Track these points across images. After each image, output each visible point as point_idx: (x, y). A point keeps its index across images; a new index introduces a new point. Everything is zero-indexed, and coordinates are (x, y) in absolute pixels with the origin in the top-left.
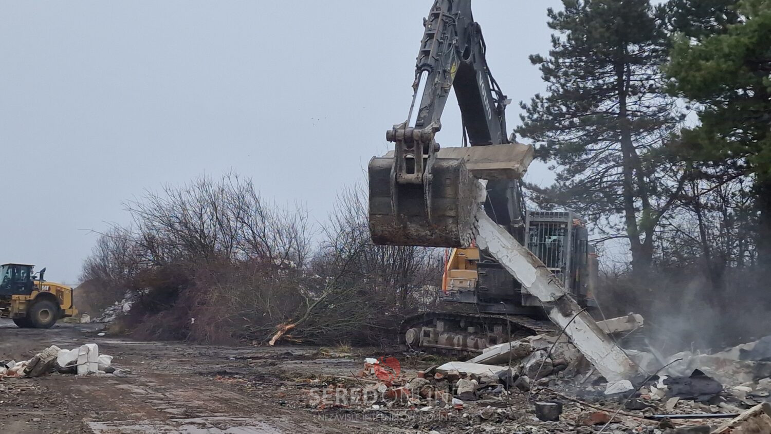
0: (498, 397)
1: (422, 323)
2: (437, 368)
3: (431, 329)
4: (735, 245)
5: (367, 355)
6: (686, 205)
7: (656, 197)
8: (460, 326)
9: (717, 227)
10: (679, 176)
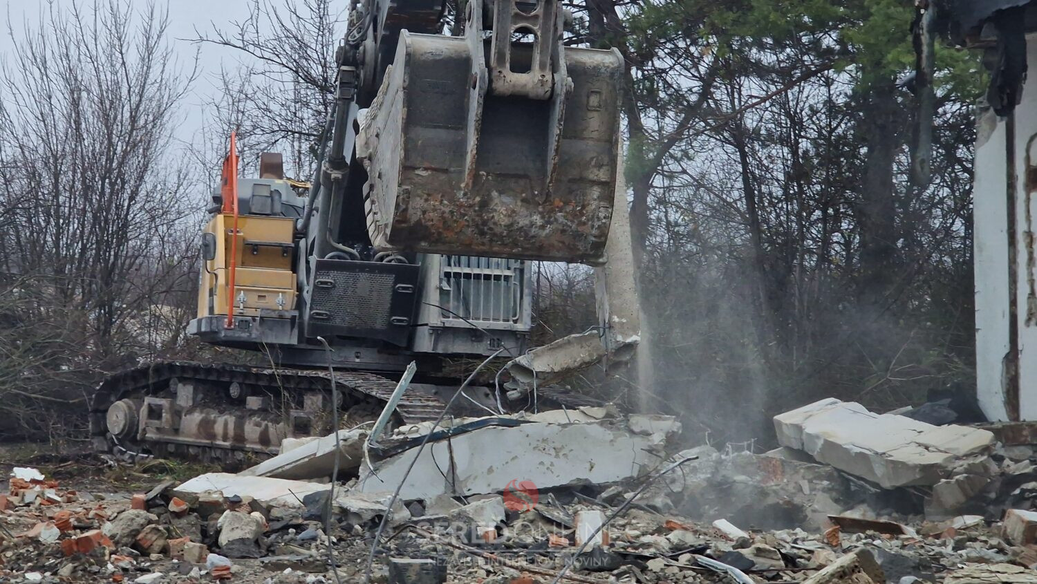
0: (309, 549)
1: (143, 388)
2: (175, 489)
3: (164, 402)
4: (814, 217)
5: (18, 461)
6: (717, 130)
7: (653, 113)
8: (228, 395)
9: (778, 180)
10: (702, 70)
